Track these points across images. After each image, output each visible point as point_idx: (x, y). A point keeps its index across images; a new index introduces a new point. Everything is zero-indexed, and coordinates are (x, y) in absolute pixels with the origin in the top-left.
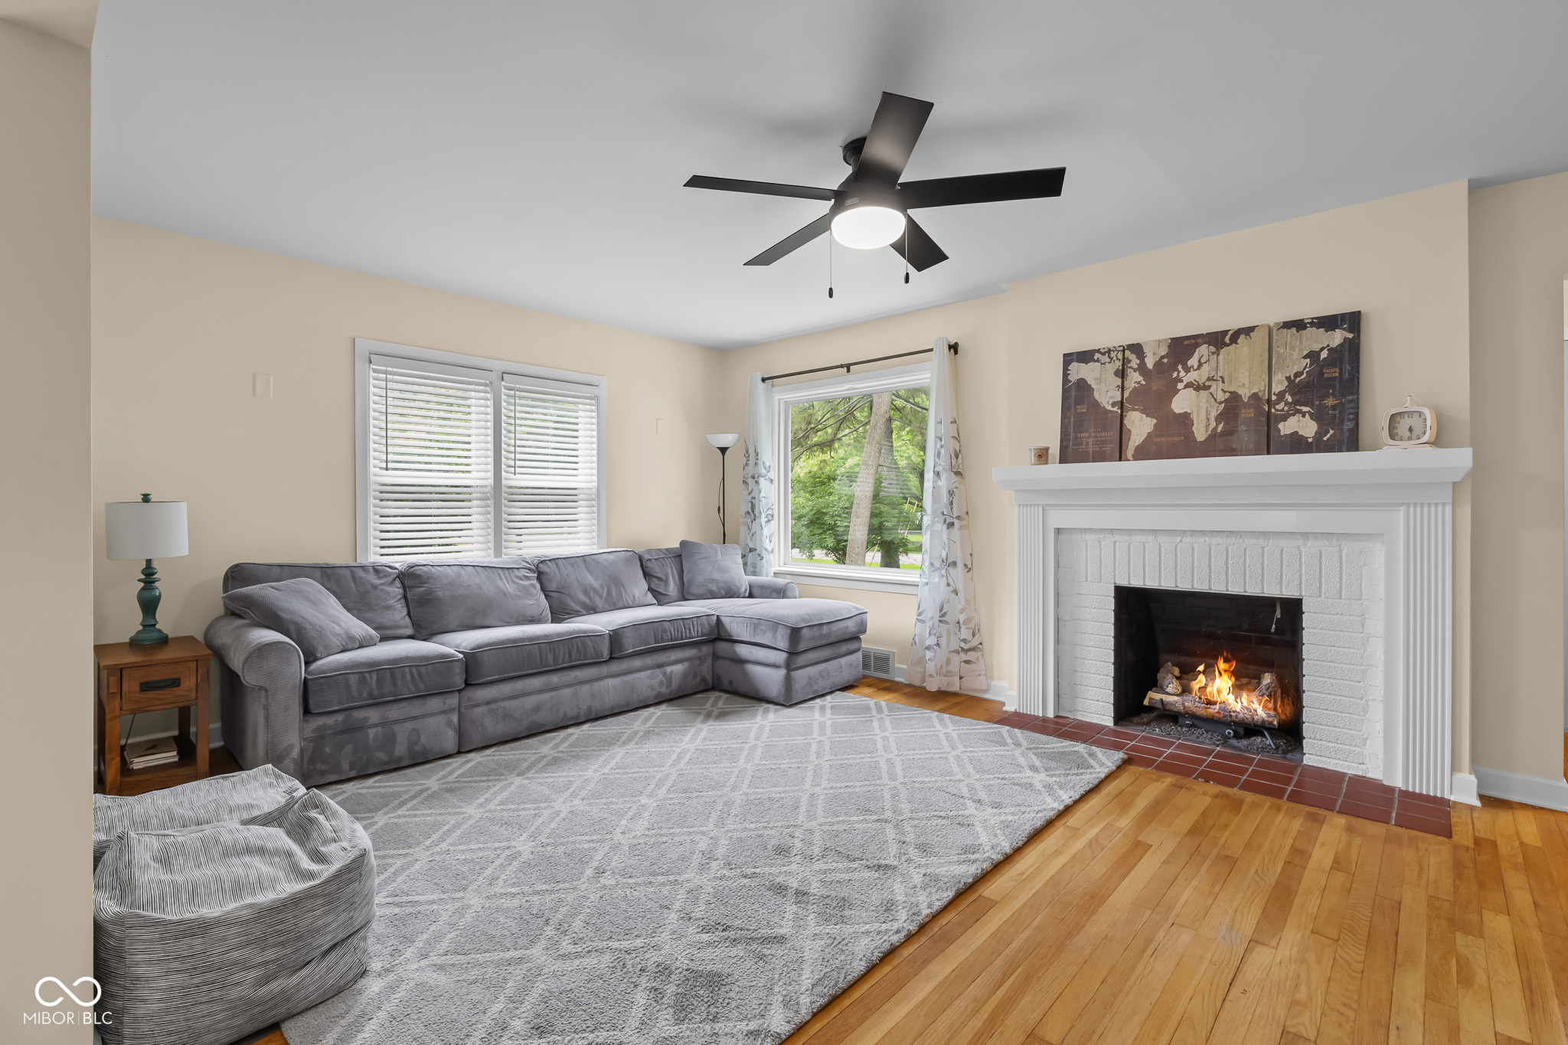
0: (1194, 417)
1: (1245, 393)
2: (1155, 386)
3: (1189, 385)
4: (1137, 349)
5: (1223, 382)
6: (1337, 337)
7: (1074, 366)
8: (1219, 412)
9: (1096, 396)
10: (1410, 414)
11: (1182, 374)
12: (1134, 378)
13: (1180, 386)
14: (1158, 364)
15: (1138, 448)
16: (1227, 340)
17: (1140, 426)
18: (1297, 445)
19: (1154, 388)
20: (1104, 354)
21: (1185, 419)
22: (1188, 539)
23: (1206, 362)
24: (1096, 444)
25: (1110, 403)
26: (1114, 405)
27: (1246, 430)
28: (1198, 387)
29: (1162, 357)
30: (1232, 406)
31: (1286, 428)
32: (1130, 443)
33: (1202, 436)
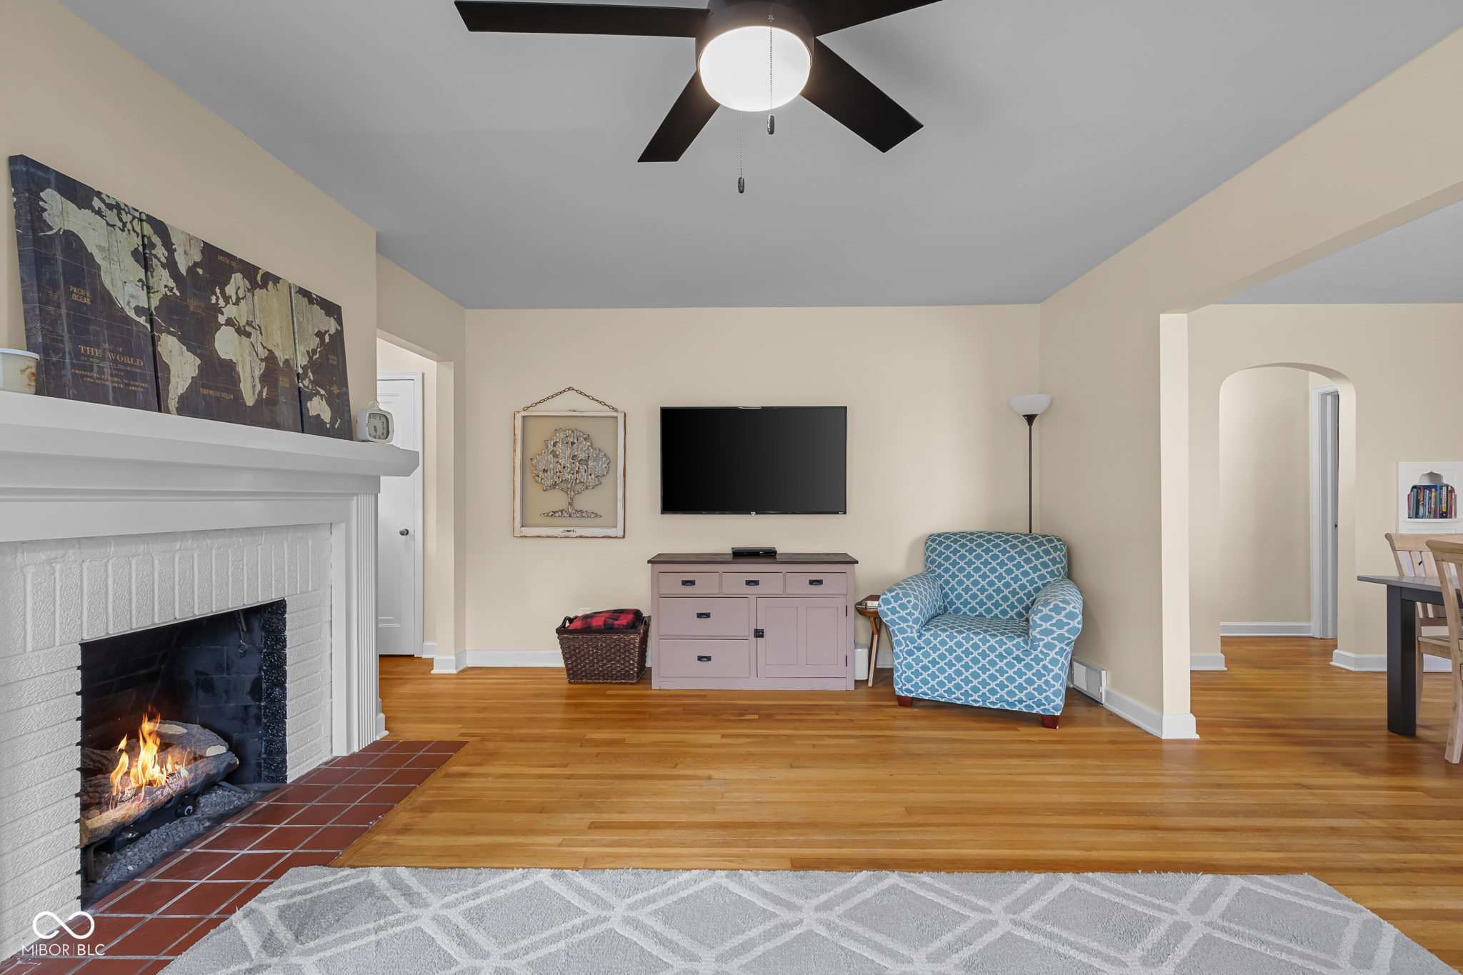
0: (239, 368)
1: (281, 356)
2: (192, 305)
3: (229, 322)
4: (162, 232)
5: (261, 334)
6: (332, 325)
7: (53, 199)
8: (262, 372)
9: (107, 284)
10: (376, 415)
11: (221, 303)
12: (163, 280)
13: (222, 319)
14: (191, 270)
15: (182, 399)
16: (259, 279)
17: (180, 362)
18: (317, 428)
19: (192, 308)
20: (110, 207)
21: (230, 371)
23: (243, 298)
24: (117, 376)
25: (133, 305)
26: (139, 310)
27: (286, 403)
28: (240, 332)
29: (196, 264)
30: (272, 370)
31: (312, 406)
32: (171, 387)
33: (250, 401)
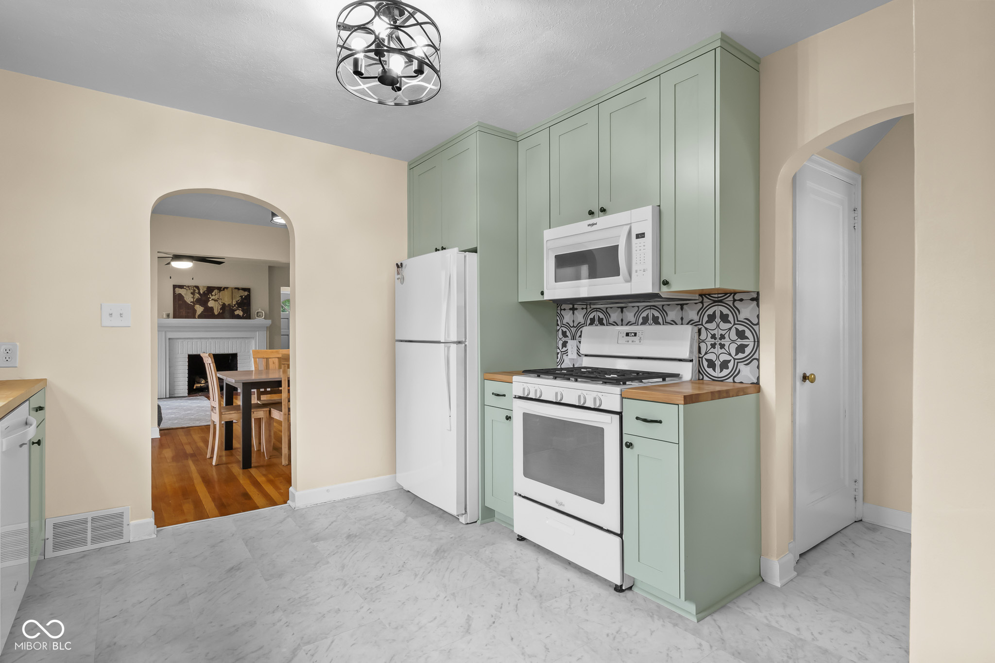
0: (214, 308)
1: (227, 303)
2: (204, 298)
3: (212, 300)
4: (197, 287)
5: (221, 300)
6: (246, 293)
7: (177, 289)
8: (220, 307)
9: (185, 299)
10: (260, 312)
11: (210, 296)
12: (197, 296)
13: (210, 299)
14: (204, 293)
15: (199, 315)
16: (222, 289)
17: (199, 309)
18: (238, 317)
20: (187, 287)
21: (212, 309)
22: (210, 340)
23: (217, 294)
24: (185, 313)
26: (191, 302)
27: (227, 313)
28: (215, 301)
29: (205, 291)
30: (224, 307)
31: (237, 313)
32: (196, 314)
33: (216, 313)
